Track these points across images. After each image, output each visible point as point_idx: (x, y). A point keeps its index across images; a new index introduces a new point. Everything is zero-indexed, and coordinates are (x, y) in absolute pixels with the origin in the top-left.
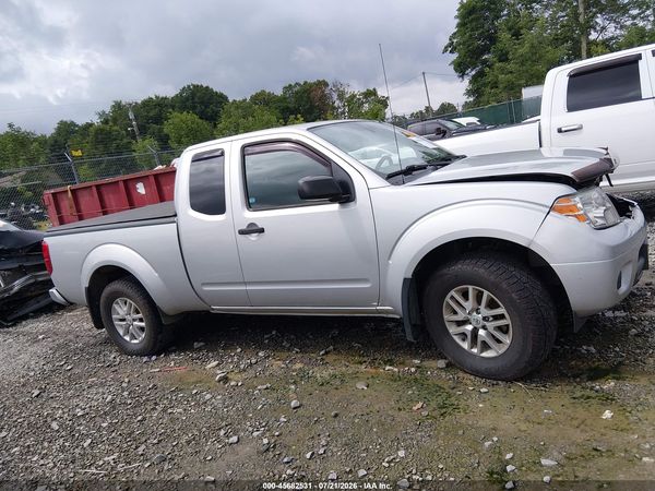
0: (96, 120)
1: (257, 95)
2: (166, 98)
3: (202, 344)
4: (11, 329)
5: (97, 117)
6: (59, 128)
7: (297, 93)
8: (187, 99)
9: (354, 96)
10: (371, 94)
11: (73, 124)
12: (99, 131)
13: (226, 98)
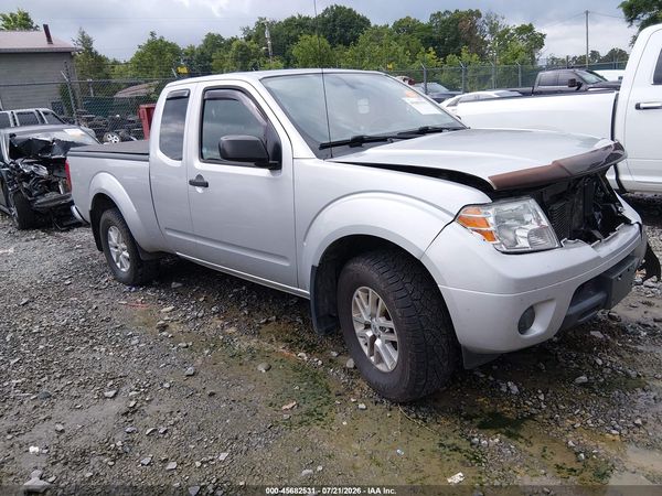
0: (241, 35)
1: (401, 21)
2: (308, 18)
3: (179, 285)
4: (62, 234)
5: (242, 32)
6: (206, 41)
7: (444, 22)
8: (329, 21)
9: (508, 31)
10: (527, 29)
11: (219, 37)
12: (241, 47)
13: (368, 23)
